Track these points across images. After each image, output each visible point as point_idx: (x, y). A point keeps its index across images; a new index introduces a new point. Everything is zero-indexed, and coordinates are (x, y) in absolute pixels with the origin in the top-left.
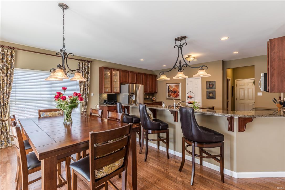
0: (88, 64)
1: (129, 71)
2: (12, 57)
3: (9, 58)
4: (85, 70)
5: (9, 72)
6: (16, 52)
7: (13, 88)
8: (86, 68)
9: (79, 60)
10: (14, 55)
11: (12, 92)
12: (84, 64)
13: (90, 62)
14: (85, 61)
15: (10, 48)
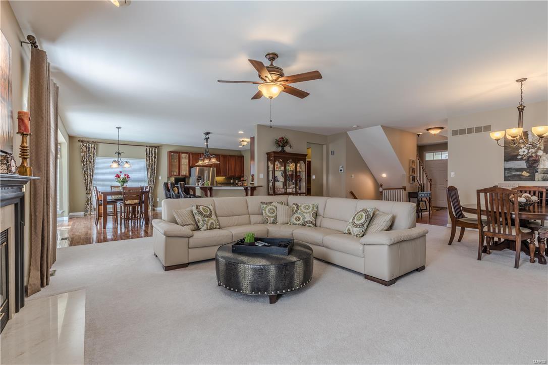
0: (155, 149)
1: (201, 154)
2: (94, 149)
3: (93, 150)
4: (152, 154)
5: (92, 160)
6: (97, 145)
7: (95, 172)
8: (153, 153)
9: (146, 146)
10: (96, 148)
11: (94, 175)
12: (151, 149)
13: (158, 147)
14: (152, 147)
15: (93, 142)
